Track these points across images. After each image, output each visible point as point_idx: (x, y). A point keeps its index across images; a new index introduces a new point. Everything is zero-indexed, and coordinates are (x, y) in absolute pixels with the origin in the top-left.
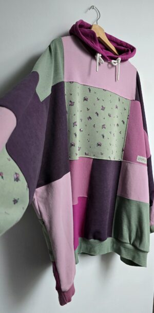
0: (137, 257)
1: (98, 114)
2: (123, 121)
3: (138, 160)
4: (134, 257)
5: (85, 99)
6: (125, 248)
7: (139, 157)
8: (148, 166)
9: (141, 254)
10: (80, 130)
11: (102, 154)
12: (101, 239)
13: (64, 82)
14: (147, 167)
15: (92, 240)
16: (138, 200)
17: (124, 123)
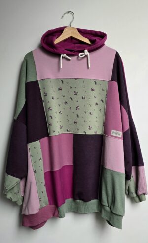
0: (112, 219)
1: (71, 99)
2: (102, 100)
3: (112, 134)
4: (110, 219)
5: (60, 89)
6: (105, 210)
7: (113, 131)
8: (124, 140)
9: (115, 217)
10: (60, 113)
11: (78, 130)
12: (86, 200)
13: (37, 81)
14: (122, 141)
15: (78, 200)
16: (112, 169)
17: (103, 102)
